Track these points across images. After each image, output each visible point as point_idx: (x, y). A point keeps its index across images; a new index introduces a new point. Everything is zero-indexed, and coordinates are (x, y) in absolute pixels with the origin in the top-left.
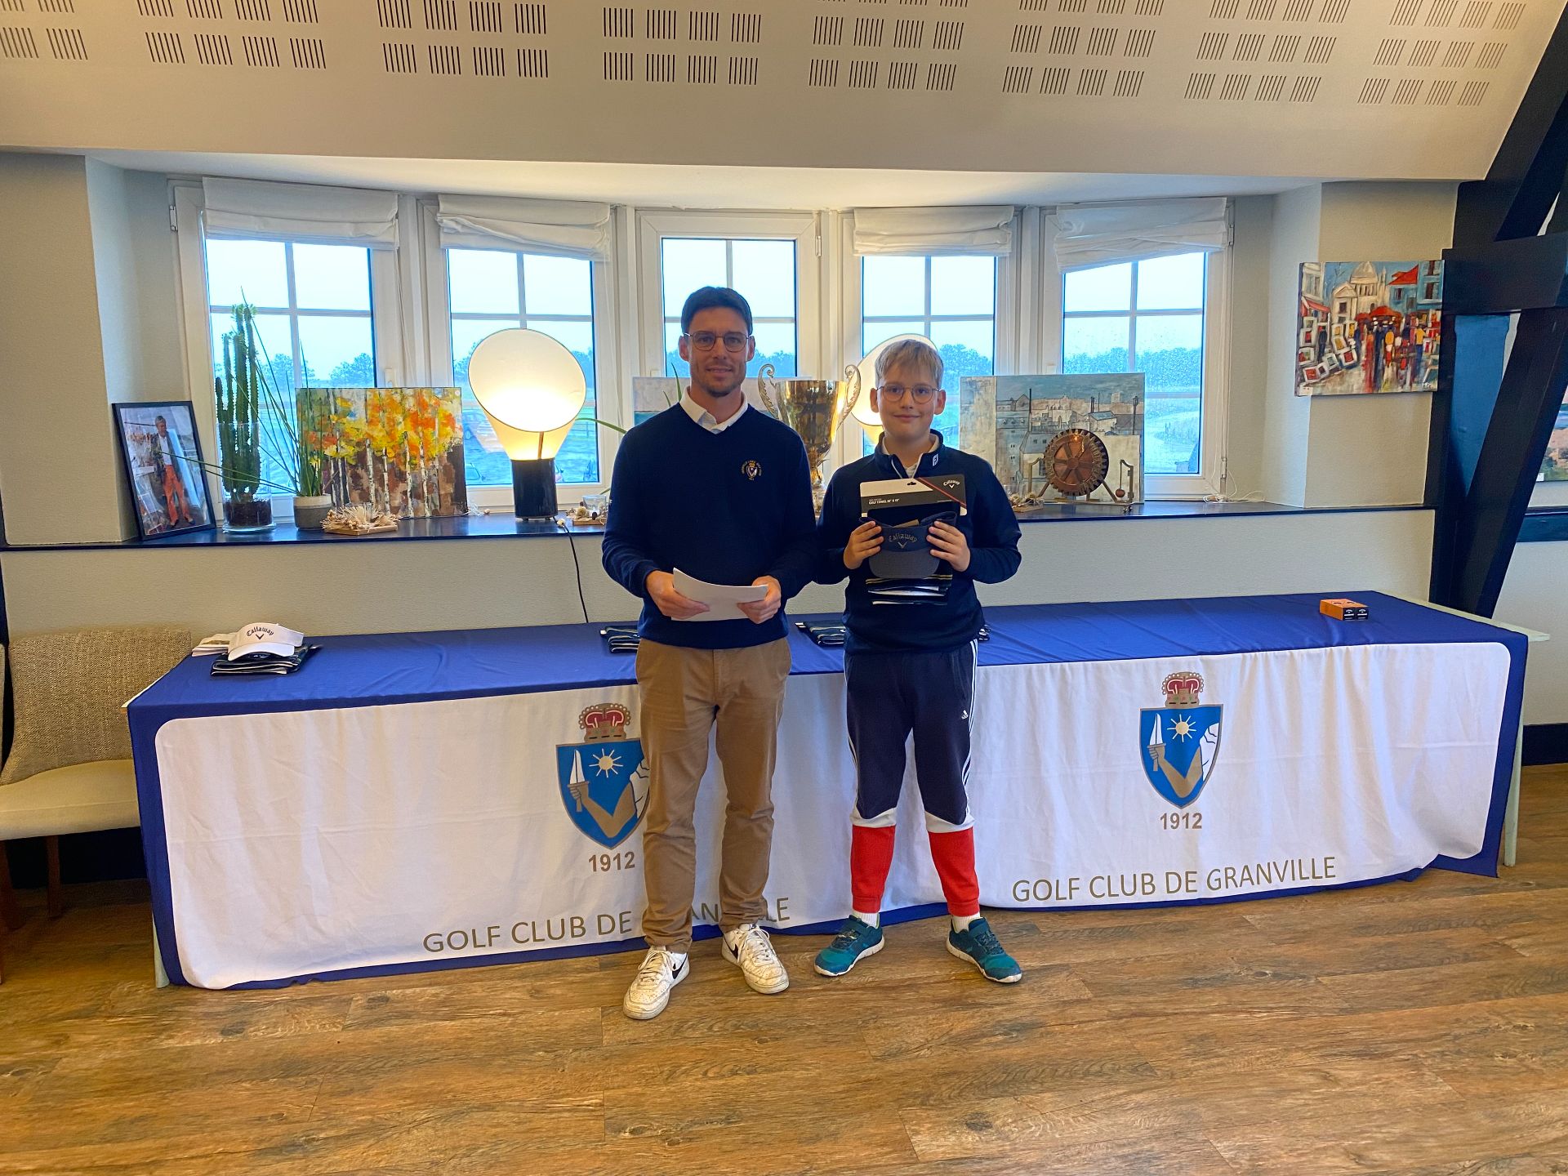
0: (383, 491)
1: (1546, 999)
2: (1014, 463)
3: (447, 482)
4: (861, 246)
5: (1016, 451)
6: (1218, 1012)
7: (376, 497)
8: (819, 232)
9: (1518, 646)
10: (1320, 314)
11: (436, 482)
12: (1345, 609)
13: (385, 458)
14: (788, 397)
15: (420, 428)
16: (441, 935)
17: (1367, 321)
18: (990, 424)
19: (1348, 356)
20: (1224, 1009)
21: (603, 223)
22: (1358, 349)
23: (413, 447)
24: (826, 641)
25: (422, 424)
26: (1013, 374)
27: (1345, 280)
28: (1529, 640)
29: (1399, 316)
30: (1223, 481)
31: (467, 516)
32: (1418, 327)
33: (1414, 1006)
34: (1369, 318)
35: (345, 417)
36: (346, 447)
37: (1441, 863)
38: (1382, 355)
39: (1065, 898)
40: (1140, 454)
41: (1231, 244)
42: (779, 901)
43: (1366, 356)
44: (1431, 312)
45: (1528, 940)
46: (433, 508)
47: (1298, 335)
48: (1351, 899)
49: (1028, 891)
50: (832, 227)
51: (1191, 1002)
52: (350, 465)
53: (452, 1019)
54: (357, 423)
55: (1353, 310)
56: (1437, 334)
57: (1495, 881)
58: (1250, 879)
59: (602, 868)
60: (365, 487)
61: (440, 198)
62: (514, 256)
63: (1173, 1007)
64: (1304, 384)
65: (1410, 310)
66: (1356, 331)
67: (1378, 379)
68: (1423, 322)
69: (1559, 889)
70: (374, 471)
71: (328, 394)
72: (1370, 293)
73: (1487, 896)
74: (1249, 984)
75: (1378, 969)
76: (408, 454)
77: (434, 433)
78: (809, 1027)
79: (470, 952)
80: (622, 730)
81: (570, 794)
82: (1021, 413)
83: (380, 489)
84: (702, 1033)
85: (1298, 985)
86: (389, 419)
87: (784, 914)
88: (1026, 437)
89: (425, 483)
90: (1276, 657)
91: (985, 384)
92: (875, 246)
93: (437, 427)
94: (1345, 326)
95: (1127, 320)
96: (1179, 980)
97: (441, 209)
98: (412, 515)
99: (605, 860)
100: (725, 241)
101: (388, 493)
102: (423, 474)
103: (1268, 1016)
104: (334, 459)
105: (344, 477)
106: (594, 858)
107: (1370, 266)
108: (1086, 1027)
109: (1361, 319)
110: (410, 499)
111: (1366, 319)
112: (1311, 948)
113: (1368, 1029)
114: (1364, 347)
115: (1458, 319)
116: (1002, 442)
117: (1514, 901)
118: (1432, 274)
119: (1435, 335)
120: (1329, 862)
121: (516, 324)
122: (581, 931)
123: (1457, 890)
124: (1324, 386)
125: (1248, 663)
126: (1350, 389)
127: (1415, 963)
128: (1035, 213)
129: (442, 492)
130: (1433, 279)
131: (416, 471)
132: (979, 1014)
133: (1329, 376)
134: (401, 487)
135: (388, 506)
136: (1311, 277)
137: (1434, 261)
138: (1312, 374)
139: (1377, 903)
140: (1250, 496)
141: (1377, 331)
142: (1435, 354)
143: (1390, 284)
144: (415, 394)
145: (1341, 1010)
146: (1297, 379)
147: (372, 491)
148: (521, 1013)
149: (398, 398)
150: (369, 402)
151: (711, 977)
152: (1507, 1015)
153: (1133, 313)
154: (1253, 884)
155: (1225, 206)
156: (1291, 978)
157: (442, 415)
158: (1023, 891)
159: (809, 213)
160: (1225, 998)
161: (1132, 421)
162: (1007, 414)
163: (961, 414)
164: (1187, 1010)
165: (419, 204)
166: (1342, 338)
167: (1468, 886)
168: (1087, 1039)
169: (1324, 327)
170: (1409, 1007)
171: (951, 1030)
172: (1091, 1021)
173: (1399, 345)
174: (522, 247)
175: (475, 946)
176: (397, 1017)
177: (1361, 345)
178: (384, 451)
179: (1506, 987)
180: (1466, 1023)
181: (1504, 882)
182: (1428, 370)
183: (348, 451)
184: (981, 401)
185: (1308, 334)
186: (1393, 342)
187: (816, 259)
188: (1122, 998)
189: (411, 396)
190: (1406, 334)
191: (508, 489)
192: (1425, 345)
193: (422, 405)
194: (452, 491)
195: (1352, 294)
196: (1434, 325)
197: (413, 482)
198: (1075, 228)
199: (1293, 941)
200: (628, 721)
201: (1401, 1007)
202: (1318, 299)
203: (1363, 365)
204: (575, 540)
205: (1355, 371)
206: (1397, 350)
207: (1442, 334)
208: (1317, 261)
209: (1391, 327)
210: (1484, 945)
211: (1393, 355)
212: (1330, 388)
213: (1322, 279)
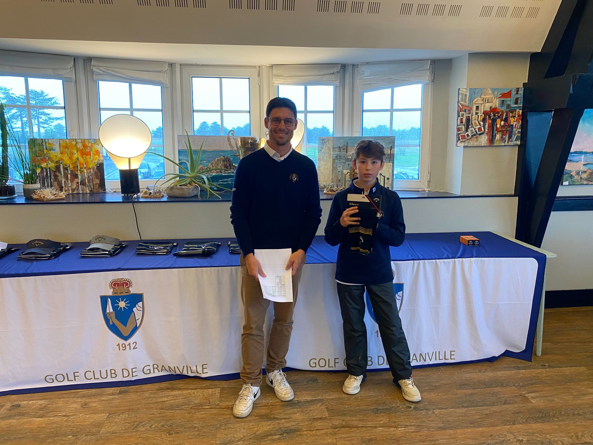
0: (68, 182)
1: (537, 426)
2: (340, 174)
3: (97, 179)
4: (276, 81)
5: (341, 168)
6: (382, 427)
7: (65, 185)
8: (259, 75)
9: (542, 260)
10: (467, 111)
11: (92, 179)
12: (469, 241)
13: (69, 168)
14: (240, 145)
15: (84, 156)
16: (52, 376)
17: (488, 114)
18: (330, 158)
19: (480, 129)
20: (385, 425)
21: (165, 70)
22: (484, 126)
23: (81, 164)
24: (233, 251)
25: (85, 154)
26: (341, 136)
27: (479, 96)
28: (547, 257)
29: (503, 112)
30: (429, 183)
31: (105, 193)
32: (511, 117)
33: (474, 427)
34: (489, 113)
35: (50, 151)
36: (51, 163)
37: (507, 354)
38: (495, 129)
39: (332, 367)
40: (392, 171)
41: (433, 80)
42: (203, 365)
43: (488, 129)
44: (517, 110)
45: (536, 394)
46: (90, 189)
47: (457, 120)
48: (462, 370)
49: (316, 363)
50: (264, 73)
51: (372, 421)
52: (53, 171)
53: (41, 417)
54: (56, 153)
55: (482, 109)
56: (520, 120)
57: (530, 363)
58: (416, 359)
59: (123, 349)
60: (60, 180)
61: (92, 59)
62: (128, 84)
63: (362, 423)
64: (460, 141)
65: (508, 109)
66: (483, 119)
67: (493, 140)
68: (514, 115)
69: (558, 369)
70: (64, 173)
71: (42, 141)
72: (490, 102)
73: (524, 371)
74: (401, 412)
75: (463, 407)
76: (79, 166)
77: (90, 158)
78: (195, 427)
79: (66, 383)
80: (129, 290)
81: (107, 317)
82: (343, 153)
83: (66, 181)
84: (146, 429)
85: (424, 413)
86: (70, 152)
87: (205, 371)
88: (345, 163)
89: (87, 179)
90: (429, 263)
91: (328, 140)
92: (282, 81)
93: (92, 156)
94: (478, 116)
95: (389, 113)
96: (371, 409)
97: (92, 64)
98: (81, 192)
99: (124, 346)
100: (219, 79)
101: (70, 183)
102: (86, 175)
103: (404, 430)
104: (46, 168)
105: (50, 176)
106: (119, 345)
107: (490, 90)
108: (319, 432)
109: (485, 113)
110: (80, 186)
111: (488, 113)
112: (436, 395)
113: (448, 439)
114: (487, 126)
115: (529, 114)
116: (335, 165)
117: (535, 374)
118: (518, 94)
119: (519, 121)
120: (452, 353)
121: (129, 113)
122: (115, 376)
123: (512, 367)
124: (469, 142)
125: (416, 265)
126: (481, 144)
127: (480, 404)
128: (350, 68)
129: (94, 183)
130: (518, 96)
131: (82, 174)
132: (273, 423)
133: (471, 138)
134: (76, 180)
135: (70, 188)
136: (462, 94)
137: (519, 88)
138: (463, 137)
139: (473, 373)
140: (440, 189)
141: (493, 118)
142: (519, 129)
143: (499, 98)
144: (82, 141)
145: (439, 428)
146: (457, 139)
147: (63, 182)
148: (73, 415)
149: (74, 143)
150: (61, 145)
151: (163, 400)
152: (515, 434)
153: (392, 110)
154: (417, 361)
155: (429, 64)
156: (422, 410)
157: (94, 151)
158: (313, 363)
159: (255, 67)
160: (388, 419)
161: (389, 156)
162: (337, 153)
163: (318, 152)
164: (368, 425)
165: (85, 62)
166: (477, 122)
167: (516, 366)
168: (317, 439)
169: (469, 117)
170: (472, 427)
171: (257, 431)
172: (322, 429)
173: (503, 124)
174: (131, 80)
175: (68, 380)
176: (19, 415)
177: (486, 124)
178: (68, 165)
179: (519, 418)
180: (495, 437)
181: (534, 364)
182: (516, 136)
183: (52, 165)
184: (327, 147)
185: (462, 119)
186: (500, 123)
187: (258, 87)
188: (342, 418)
189: (81, 142)
190: (506, 120)
191: (118, 182)
192: (514, 125)
193: (85, 146)
194: (99, 182)
195: (482, 102)
196: (519, 116)
197: (81, 178)
198: (366, 74)
199: (429, 391)
200: (131, 285)
201: (467, 427)
202: (466, 104)
203: (486, 133)
204: (135, 205)
205: (483, 136)
206: (502, 127)
207: (522, 120)
208: (466, 88)
209: (499, 117)
210: (516, 396)
211: (500, 129)
212: (472, 143)
213: (468, 96)
